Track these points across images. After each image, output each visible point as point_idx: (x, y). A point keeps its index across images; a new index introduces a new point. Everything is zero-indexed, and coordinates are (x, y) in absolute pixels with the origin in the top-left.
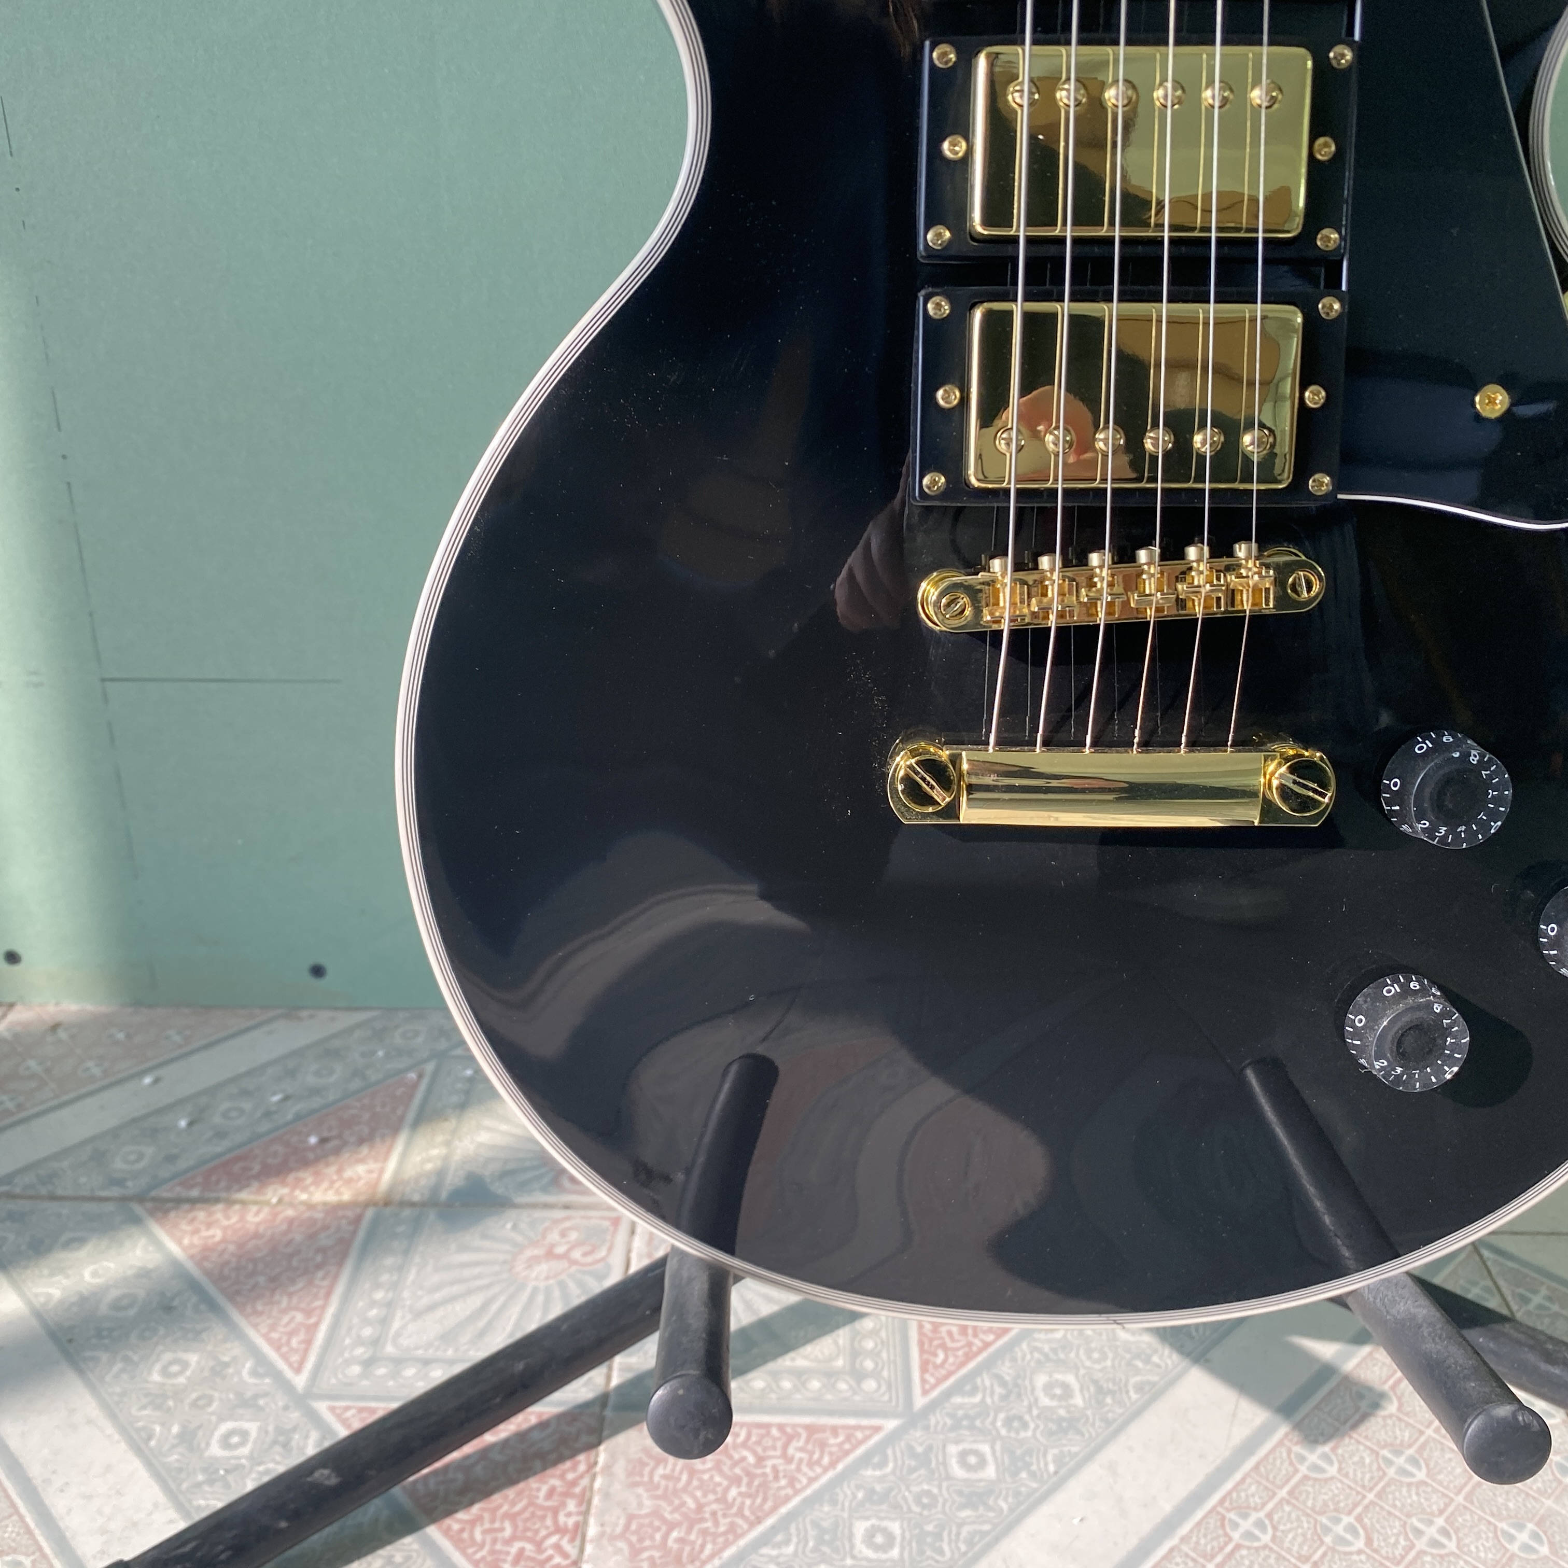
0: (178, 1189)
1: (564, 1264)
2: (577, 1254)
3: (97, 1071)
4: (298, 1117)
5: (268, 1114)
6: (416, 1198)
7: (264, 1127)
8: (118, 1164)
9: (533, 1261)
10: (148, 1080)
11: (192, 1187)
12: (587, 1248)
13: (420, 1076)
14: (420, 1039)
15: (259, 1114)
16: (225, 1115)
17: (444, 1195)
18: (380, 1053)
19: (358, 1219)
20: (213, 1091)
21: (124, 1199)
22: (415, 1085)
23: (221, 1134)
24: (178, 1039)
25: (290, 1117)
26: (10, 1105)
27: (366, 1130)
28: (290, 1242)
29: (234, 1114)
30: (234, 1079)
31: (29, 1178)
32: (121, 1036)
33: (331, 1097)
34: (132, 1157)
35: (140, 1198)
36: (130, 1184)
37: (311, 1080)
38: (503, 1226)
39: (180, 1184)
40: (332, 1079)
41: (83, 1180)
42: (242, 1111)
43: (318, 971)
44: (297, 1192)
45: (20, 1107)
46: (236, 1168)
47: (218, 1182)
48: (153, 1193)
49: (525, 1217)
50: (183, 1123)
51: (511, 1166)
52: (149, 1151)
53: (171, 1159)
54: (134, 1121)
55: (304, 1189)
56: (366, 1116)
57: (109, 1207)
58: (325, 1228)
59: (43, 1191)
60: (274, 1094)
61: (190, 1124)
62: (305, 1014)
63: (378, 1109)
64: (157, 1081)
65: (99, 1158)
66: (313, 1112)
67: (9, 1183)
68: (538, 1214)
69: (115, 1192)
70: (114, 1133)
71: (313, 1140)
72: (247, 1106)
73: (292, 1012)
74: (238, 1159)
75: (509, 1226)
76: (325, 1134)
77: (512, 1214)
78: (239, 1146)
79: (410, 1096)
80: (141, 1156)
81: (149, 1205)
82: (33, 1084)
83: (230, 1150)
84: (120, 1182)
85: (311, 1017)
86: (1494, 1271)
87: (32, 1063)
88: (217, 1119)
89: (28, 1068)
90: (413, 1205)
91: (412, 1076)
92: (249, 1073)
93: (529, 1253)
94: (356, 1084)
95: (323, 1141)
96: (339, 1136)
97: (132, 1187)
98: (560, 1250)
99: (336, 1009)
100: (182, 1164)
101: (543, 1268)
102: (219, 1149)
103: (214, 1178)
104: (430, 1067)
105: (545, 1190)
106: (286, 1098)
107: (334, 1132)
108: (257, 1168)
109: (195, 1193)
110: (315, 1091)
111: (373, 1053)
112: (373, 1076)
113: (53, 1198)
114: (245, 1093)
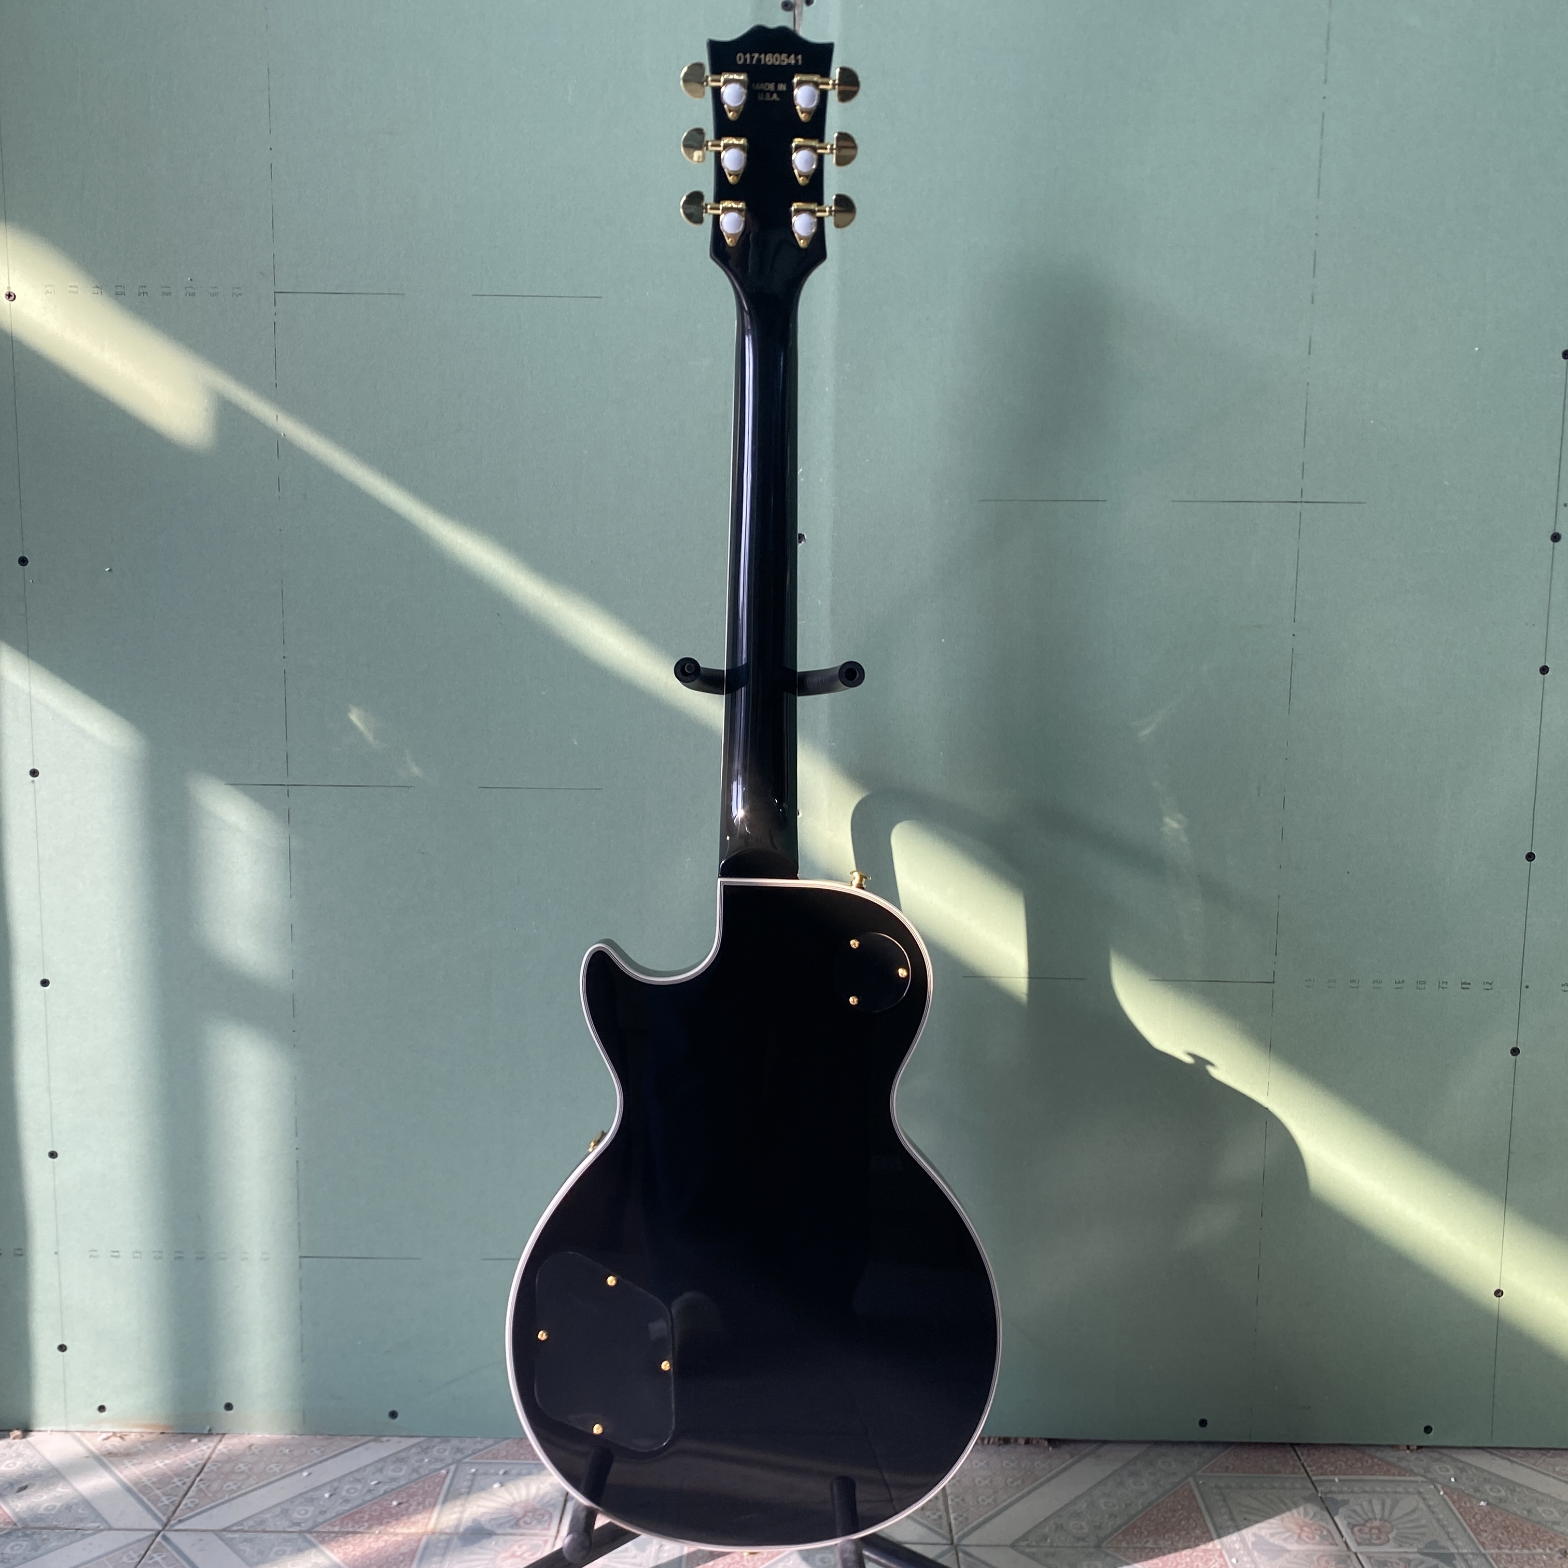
0: (328, 1527)
1: (519, 1560)
2: (526, 1555)
3: (277, 1470)
4: (386, 1493)
5: (370, 1491)
6: (448, 1531)
7: (369, 1497)
8: (296, 1516)
9: (504, 1559)
10: (305, 1474)
11: (334, 1526)
12: (531, 1553)
13: (448, 1473)
14: (447, 1453)
15: (365, 1490)
16: (348, 1491)
17: (461, 1530)
18: (426, 1460)
19: (419, 1540)
20: (340, 1479)
21: (300, 1532)
22: (445, 1477)
23: (346, 1501)
24: (318, 1452)
25: (381, 1492)
26: (234, 1487)
27: (421, 1499)
28: (387, 1551)
29: (352, 1491)
30: (351, 1473)
31: (251, 1523)
32: (287, 1451)
33: (402, 1483)
34: (303, 1512)
35: (310, 1531)
36: (303, 1525)
37: (391, 1474)
38: (491, 1544)
39: (328, 1525)
40: (402, 1473)
41: (279, 1523)
42: (356, 1490)
43: (393, 1415)
44: (388, 1528)
45: (239, 1488)
46: (357, 1517)
47: (347, 1524)
48: (315, 1530)
49: (501, 1539)
50: (327, 1495)
51: (495, 1516)
52: (311, 1509)
53: (323, 1513)
54: (300, 1494)
55: (392, 1527)
56: (421, 1492)
57: (295, 1536)
58: (403, 1544)
59: (259, 1529)
60: (372, 1481)
61: (331, 1495)
62: (385, 1439)
63: (427, 1488)
64: (309, 1474)
65: (285, 1512)
66: (393, 1490)
67: (242, 1525)
68: (508, 1538)
69: (297, 1529)
70: (291, 1501)
71: (395, 1503)
72: (359, 1487)
73: (378, 1437)
74: (357, 1513)
75: (493, 1543)
76: (400, 1501)
77: (495, 1537)
78: (356, 1507)
79: (443, 1483)
80: (307, 1512)
81: (315, 1535)
82: (242, 1477)
83: (352, 1509)
84: (298, 1524)
85: (388, 1441)
86: (961, 1560)
87: (241, 1465)
88: (344, 1493)
89: (239, 1468)
90: (447, 1534)
91: (444, 1472)
92: (358, 1470)
93: (503, 1555)
94: (415, 1476)
95: (400, 1504)
96: (407, 1502)
97: (304, 1527)
98: (519, 1553)
99: (401, 1436)
100: (328, 1515)
101: (510, 1561)
102: (346, 1508)
103: (345, 1522)
104: (453, 1468)
105: (512, 1527)
106: (378, 1483)
107: (405, 1500)
108: (367, 1517)
109: (337, 1529)
110: (394, 1480)
111: (423, 1460)
112: (423, 1472)
113: (265, 1531)
114: (359, 1481)
